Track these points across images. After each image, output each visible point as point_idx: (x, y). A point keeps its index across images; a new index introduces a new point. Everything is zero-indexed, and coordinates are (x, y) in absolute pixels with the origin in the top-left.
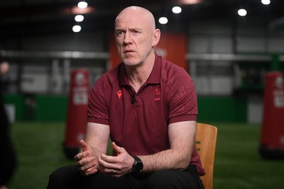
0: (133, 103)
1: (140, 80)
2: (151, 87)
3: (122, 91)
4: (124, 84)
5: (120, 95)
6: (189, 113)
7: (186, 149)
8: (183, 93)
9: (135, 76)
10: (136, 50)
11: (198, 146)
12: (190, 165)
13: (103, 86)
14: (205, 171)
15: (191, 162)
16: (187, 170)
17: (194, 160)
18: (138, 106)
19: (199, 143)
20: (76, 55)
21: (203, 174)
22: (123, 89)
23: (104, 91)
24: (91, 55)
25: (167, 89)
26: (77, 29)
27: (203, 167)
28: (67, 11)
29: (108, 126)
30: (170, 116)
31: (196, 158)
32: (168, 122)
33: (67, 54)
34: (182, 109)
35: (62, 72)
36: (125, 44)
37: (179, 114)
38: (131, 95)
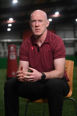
0: (38, 51)
1: (41, 42)
2: (46, 44)
3: (33, 47)
4: (34, 44)
5: (32, 49)
6: (63, 55)
7: (62, 70)
8: (59, 46)
9: (39, 39)
10: (41, 29)
11: (66, 70)
12: (63, 77)
13: (25, 45)
14: (70, 80)
15: (64, 76)
16: (62, 79)
17: (65, 75)
18: (41, 53)
19: (66, 68)
20: (9, 40)
21: (69, 81)
22: (34, 46)
23: (26, 47)
24: (16, 40)
25: (53, 45)
26: (9, 30)
27: (68, 78)
28: (5, 22)
29: (28, 62)
30: (54, 56)
31: (66, 74)
32: (54, 59)
33: (5, 41)
34: (60, 53)
35: (4, 48)
36: (36, 27)
37: (58, 55)
38: (38, 48)
